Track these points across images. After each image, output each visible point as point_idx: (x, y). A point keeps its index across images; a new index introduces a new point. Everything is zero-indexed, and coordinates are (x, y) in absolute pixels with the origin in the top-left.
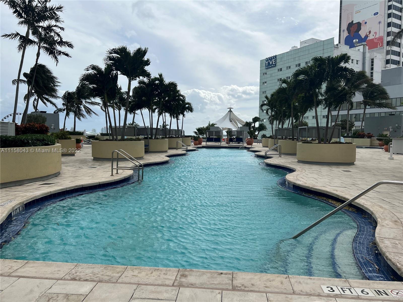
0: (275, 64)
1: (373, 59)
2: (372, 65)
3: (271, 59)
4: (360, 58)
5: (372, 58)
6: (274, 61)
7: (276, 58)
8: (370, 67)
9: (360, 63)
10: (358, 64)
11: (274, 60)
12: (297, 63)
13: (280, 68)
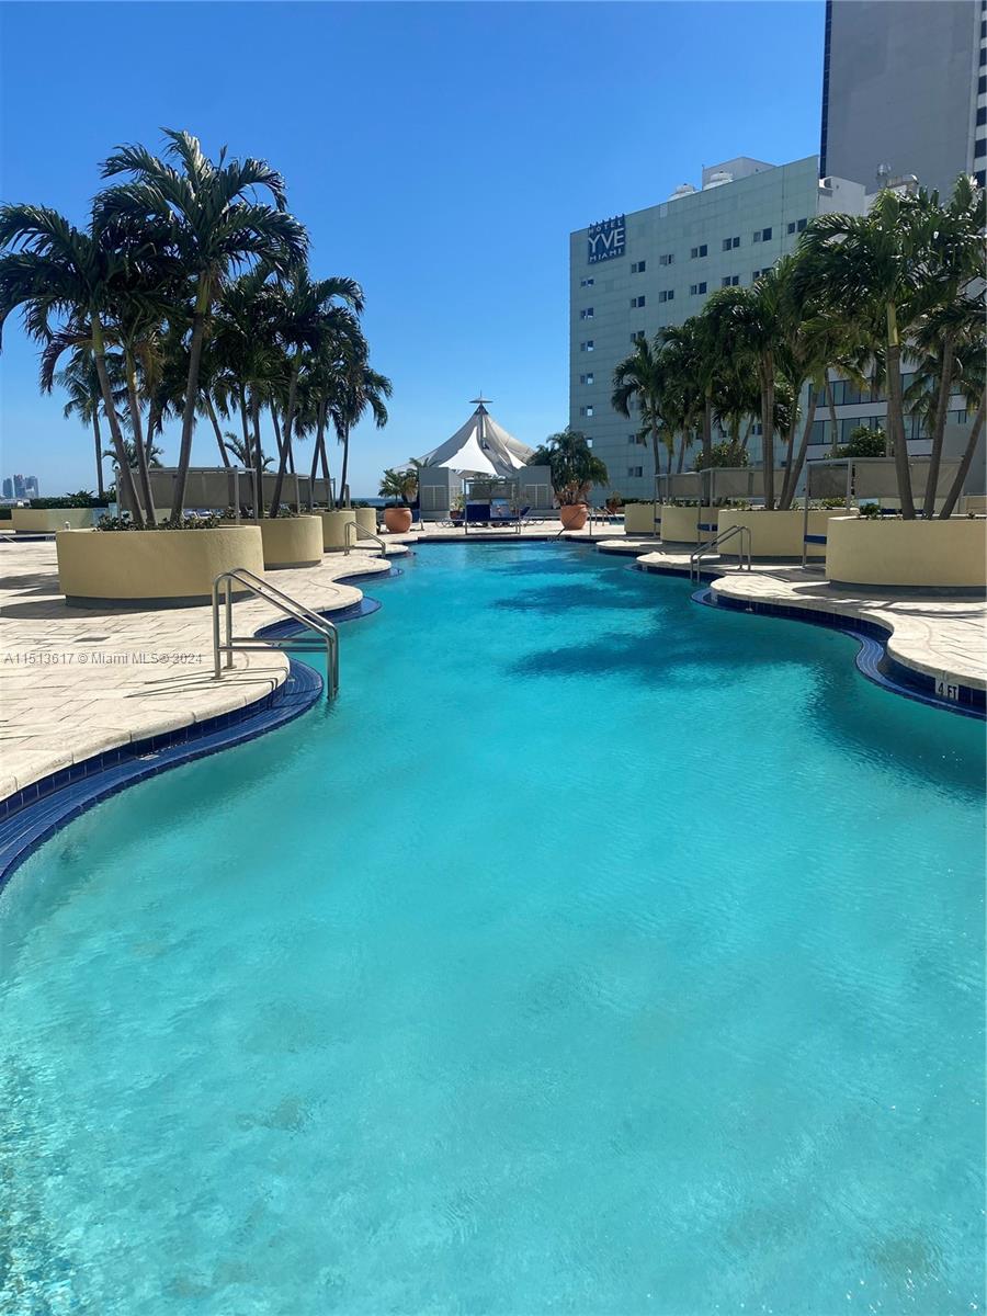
0: (623, 247)
6: (616, 237)
7: (623, 226)
12: (697, 244)
13: (637, 260)
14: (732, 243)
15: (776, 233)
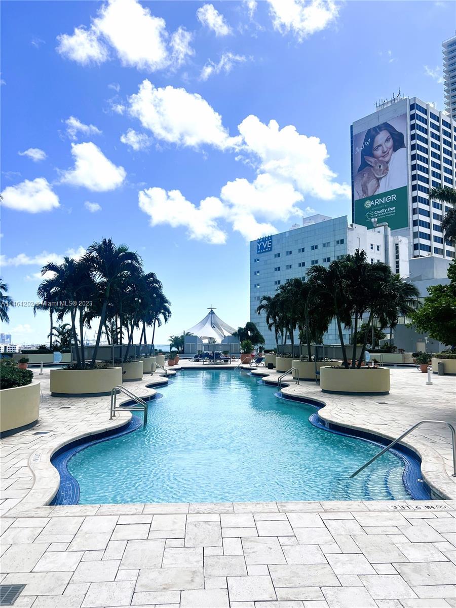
0: (271, 248)
1: (398, 244)
2: (397, 252)
3: (264, 240)
4: (381, 243)
5: (396, 242)
6: (268, 244)
7: (271, 239)
8: (395, 254)
9: (382, 249)
10: (380, 250)
11: (269, 242)
12: (301, 247)
13: (276, 253)
14: (314, 248)
15: (332, 244)
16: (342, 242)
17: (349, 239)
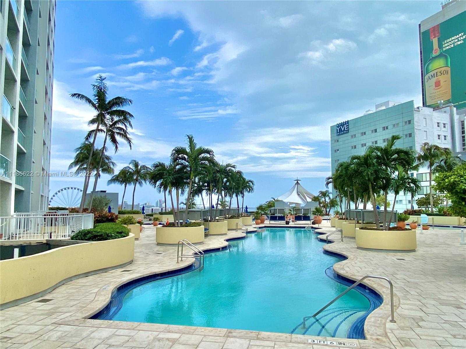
0: (348, 130)
3: (342, 124)
6: (346, 127)
7: (348, 123)
11: (346, 126)
12: (373, 128)
13: (353, 134)
14: (385, 128)
15: (401, 124)
16: (410, 122)
17: (416, 119)
